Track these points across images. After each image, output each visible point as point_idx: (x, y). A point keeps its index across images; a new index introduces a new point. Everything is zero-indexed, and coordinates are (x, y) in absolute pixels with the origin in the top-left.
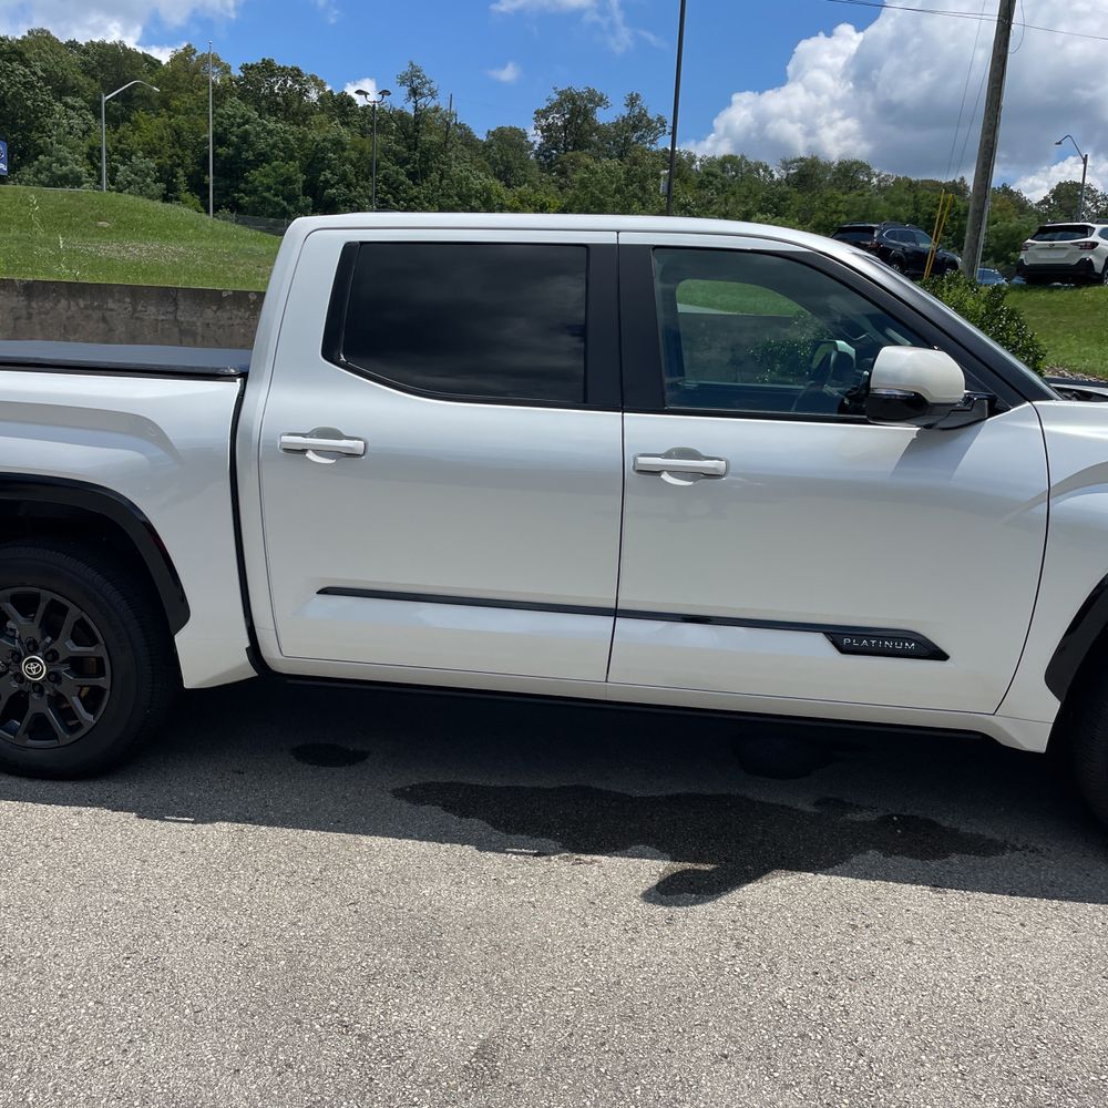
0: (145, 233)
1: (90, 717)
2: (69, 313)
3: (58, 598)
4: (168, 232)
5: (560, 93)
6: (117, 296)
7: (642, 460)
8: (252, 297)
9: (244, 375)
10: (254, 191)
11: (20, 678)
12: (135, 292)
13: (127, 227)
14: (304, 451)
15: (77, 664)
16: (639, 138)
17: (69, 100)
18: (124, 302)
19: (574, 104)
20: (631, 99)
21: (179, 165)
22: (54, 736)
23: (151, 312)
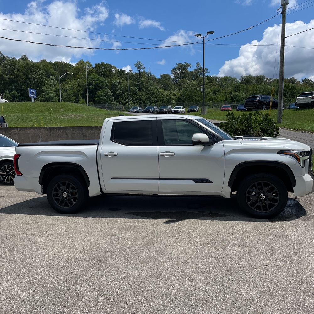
0: (72, 111)
1: (74, 202)
2: (59, 133)
3: (69, 182)
4: (77, 111)
5: (178, 64)
6: (69, 129)
7: (161, 153)
8: (99, 127)
9: (98, 144)
10: (98, 97)
11: (63, 196)
12: (73, 128)
13: (68, 110)
14: (108, 156)
15: (72, 194)
16: (200, 74)
17: (51, 77)
18: (71, 130)
19: (182, 67)
20: (197, 64)
21: (79, 92)
22: (69, 206)
23: (77, 132)
